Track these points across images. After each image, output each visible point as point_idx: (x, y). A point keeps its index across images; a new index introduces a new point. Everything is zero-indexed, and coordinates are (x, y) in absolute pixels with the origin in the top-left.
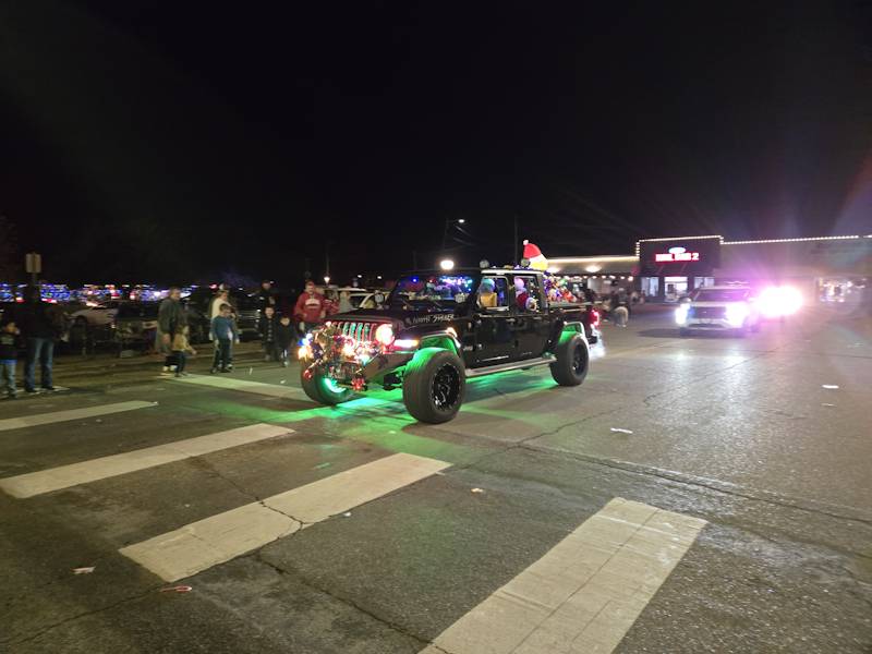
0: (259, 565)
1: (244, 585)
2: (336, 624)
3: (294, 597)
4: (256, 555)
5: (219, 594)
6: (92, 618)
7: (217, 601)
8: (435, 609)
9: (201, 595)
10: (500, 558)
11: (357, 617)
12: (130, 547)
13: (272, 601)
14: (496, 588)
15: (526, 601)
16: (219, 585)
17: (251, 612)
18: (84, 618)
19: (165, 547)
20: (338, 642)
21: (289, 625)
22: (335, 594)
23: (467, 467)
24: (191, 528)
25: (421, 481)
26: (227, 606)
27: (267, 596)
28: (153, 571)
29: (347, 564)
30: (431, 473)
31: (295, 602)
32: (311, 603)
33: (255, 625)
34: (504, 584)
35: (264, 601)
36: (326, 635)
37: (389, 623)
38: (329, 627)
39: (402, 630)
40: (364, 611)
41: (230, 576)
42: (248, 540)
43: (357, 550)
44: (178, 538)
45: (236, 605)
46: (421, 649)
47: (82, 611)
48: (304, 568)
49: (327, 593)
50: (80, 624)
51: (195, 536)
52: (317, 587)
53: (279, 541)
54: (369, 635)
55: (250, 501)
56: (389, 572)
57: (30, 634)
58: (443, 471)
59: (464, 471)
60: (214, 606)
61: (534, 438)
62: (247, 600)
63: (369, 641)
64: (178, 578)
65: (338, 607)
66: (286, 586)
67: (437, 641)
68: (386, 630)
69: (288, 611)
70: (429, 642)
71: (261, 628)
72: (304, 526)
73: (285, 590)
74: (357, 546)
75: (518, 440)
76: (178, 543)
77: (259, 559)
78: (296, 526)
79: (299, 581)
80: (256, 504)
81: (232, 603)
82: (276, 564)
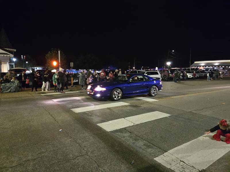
0: (126, 131)
1: (123, 134)
2: (144, 145)
3: (134, 138)
4: (125, 129)
5: (118, 135)
6: (94, 136)
7: (118, 136)
8: (168, 145)
9: (115, 135)
10: (185, 137)
11: (149, 144)
12: (99, 124)
13: (129, 138)
14: (184, 143)
15: (192, 147)
16: (118, 133)
17: (126, 139)
18: (93, 136)
19: (106, 125)
20: (145, 148)
21: (134, 143)
22: (144, 139)
23: (175, 116)
24: (110, 122)
25: (163, 118)
26: (120, 137)
27: (128, 137)
28: (104, 129)
29: (145, 133)
30: (165, 117)
31: (134, 139)
32: (138, 140)
33: (127, 142)
34: (186, 143)
35: (128, 138)
36: (142, 146)
37: (157, 146)
38: (143, 145)
39: (160, 148)
40: (150, 143)
41: (120, 132)
42: (123, 126)
43: (148, 131)
44: (108, 123)
45: (122, 138)
46: (165, 152)
47: (92, 134)
48: (136, 133)
49: (142, 138)
50: (92, 137)
51: (111, 123)
52: (139, 137)
53: (129, 127)
54: (152, 148)
55: (122, 118)
56: (156, 136)
57: (84, 137)
58: (169, 116)
59: (174, 117)
60: (117, 137)
61: (195, 111)
62: (124, 137)
63: (152, 149)
64: (109, 131)
65: (144, 141)
66: (132, 136)
67: (169, 151)
68: (156, 148)
69: (133, 140)
70: (166, 151)
71: (128, 143)
72: (135, 124)
73: (132, 137)
74: (148, 130)
75: (190, 111)
76: (108, 124)
77: (125, 130)
78: (133, 124)
79: (135, 135)
80: (123, 119)
81: (121, 137)
82: (129, 131)
